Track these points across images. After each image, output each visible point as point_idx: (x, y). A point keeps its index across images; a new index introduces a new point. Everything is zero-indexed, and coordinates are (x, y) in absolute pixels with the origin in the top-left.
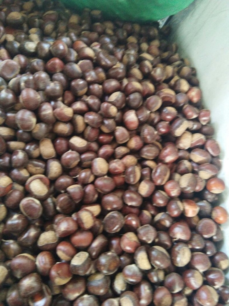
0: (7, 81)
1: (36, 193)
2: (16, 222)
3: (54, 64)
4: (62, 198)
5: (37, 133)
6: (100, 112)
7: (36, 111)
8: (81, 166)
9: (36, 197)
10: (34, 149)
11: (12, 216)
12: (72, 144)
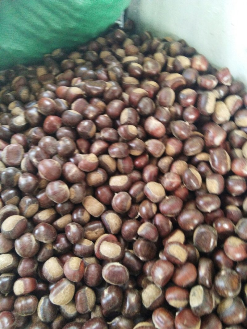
0: (18, 166)
1: (111, 257)
2: (110, 297)
3: (51, 123)
4: (139, 246)
5: (75, 197)
6: (120, 140)
7: (62, 177)
8: (136, 202)
9: (113, 260)
10: (82, 214)
11: (103, 294)
12: (114, 186)
